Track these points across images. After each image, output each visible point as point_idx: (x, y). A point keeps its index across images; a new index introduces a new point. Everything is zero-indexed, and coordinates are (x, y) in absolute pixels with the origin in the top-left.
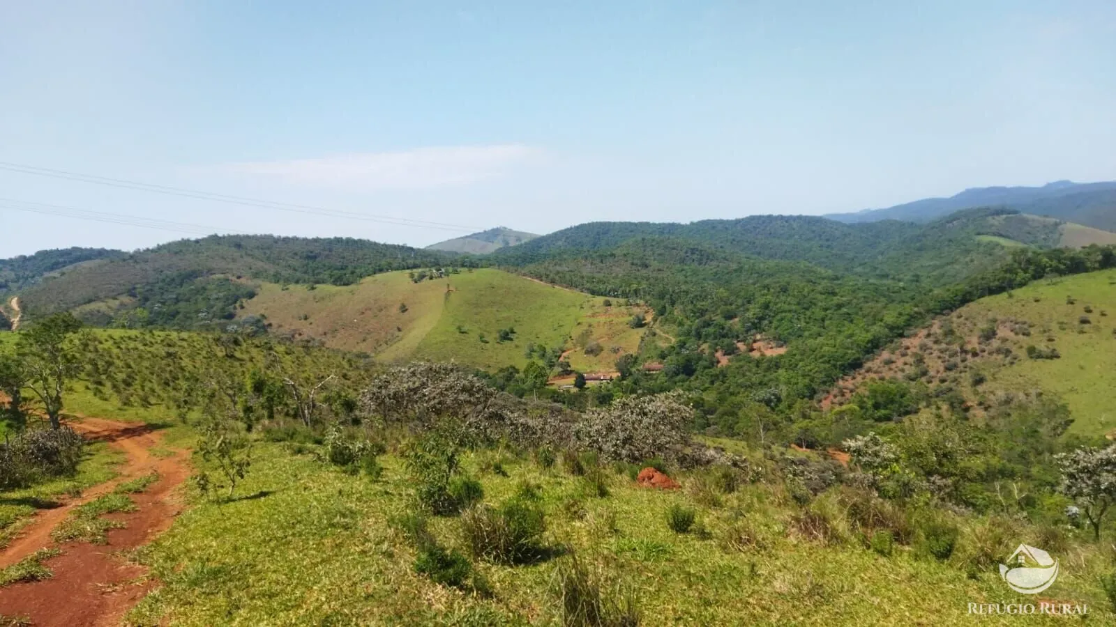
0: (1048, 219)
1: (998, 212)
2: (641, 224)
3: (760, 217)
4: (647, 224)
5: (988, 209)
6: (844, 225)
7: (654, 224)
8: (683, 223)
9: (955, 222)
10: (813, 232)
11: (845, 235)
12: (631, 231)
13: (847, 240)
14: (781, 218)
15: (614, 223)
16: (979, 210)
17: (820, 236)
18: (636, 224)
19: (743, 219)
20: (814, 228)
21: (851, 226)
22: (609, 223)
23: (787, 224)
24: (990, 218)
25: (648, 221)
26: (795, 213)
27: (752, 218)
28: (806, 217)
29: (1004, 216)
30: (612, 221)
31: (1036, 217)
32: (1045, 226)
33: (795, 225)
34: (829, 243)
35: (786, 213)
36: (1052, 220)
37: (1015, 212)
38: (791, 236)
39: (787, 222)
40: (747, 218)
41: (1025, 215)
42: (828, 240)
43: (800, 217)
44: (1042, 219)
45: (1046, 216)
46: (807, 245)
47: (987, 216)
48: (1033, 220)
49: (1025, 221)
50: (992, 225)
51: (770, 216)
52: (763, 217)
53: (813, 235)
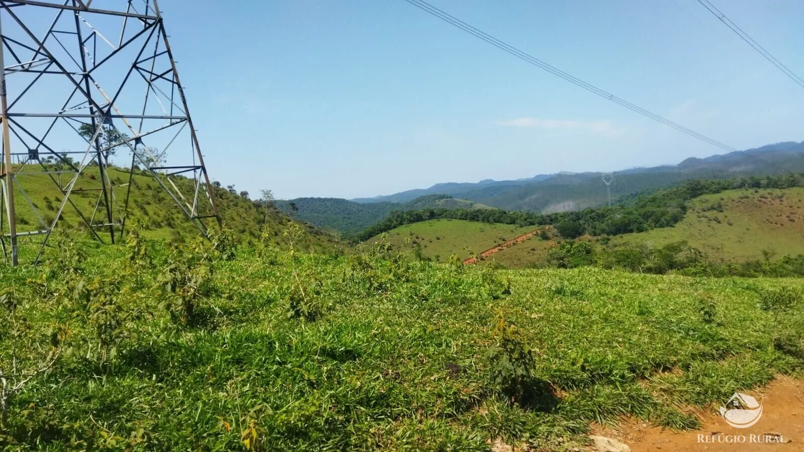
1: (441, 197)
3: (305, 199)
5: (436, 195)
6: (358, 205)
9: (419, 203)
10: (340, 209)
11: (359, 211)
13: (360, 214)
14: (320, 199)
16: (432, 195)
17: (344, 211)
19: (293, 200)
20: (340, 206)
21: (363, 205)
23: (323, 204)
24: (437, 201)
26: (329, 197)
27: (301, 199)
28: (336, 199)
29: (445, 199)
31: (461, 200)
32: (466, 205)
33: (328, 204)
34: (349, 216)
35: (323, 197)
36: (469, 202)
37: (451, 197)
38: (325, 212)
39: (323, 202)
40: (296, 199)
41: (455, 199)
42: (349, 214)
43: (331, 199)
44: (464, 201)
45: (466, 200)
46: (334, 217)
47: (435, 199)
48: (460, 202)
49: (456, 203)
50: (438, 205)
51: (312, 199)
52: (307, 198)
53: (339, 211)
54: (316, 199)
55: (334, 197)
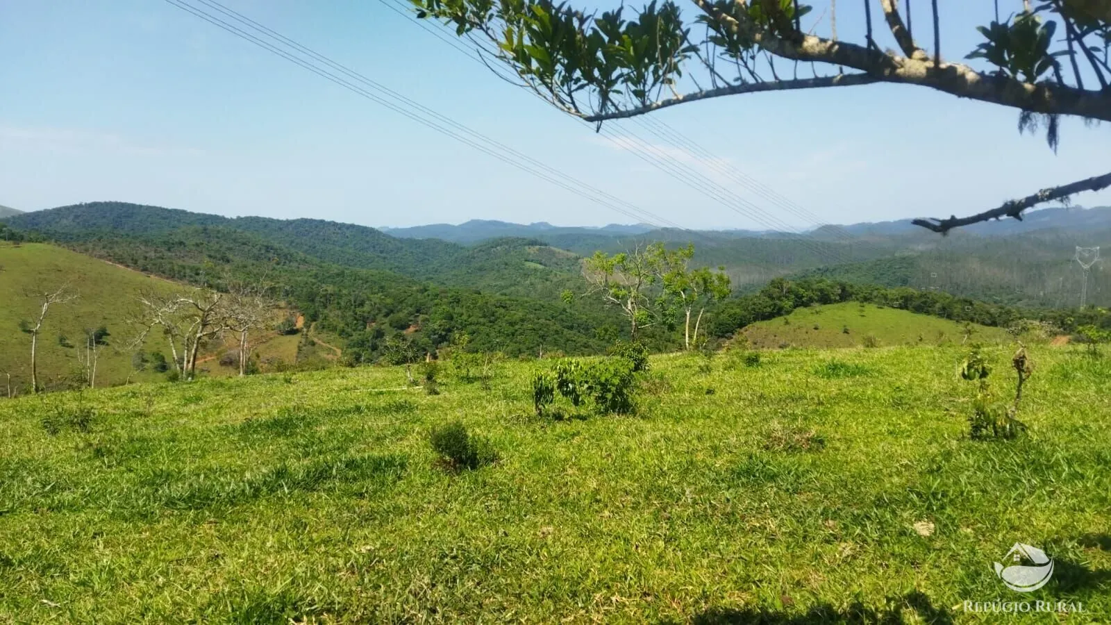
0: (569, 253)
1: (533, 243)
2: (176, 211)
3: (312, 221)
4: (184, 212)
5: (524, 238)
7: (192, 213)
8: (228, 216)
10: (368, 242)
12: (164, 218)
13: (399, 254)
14: (334, 224)
15: (141, 206)
16: (518, 239)
17: (374, 247)
18: (170, 211)
19: (294, 221)
20: (368, 239)
21: (401, 241)
22: (133, 206)
23: (340, 231)
24: (527, 247)
25: (185, 209)
26: (348, 222)
27: (304, 221)
28: (358, 226)
29: (538, 247)
30: (138, 203)
31: (561, 251)
32: (568, 259)
33: (348, 233)
34: (385, 255)
35: (339, 221)
36: (573, 255)
37: (546, 245)
39: (339, 229)
40: (298, 220)
41: (552, 248)
42: (381, 252)
43: (352, 226)
44: (566, 252)
45: (568, 250)
47: (524, 245)
48: (559, 253)
49: (553, 253)
50: (529, 254)
51: (322, 221)
52: (315, 221)
53: (366, 245)
54: (329, 223)
55: (356, 223)
